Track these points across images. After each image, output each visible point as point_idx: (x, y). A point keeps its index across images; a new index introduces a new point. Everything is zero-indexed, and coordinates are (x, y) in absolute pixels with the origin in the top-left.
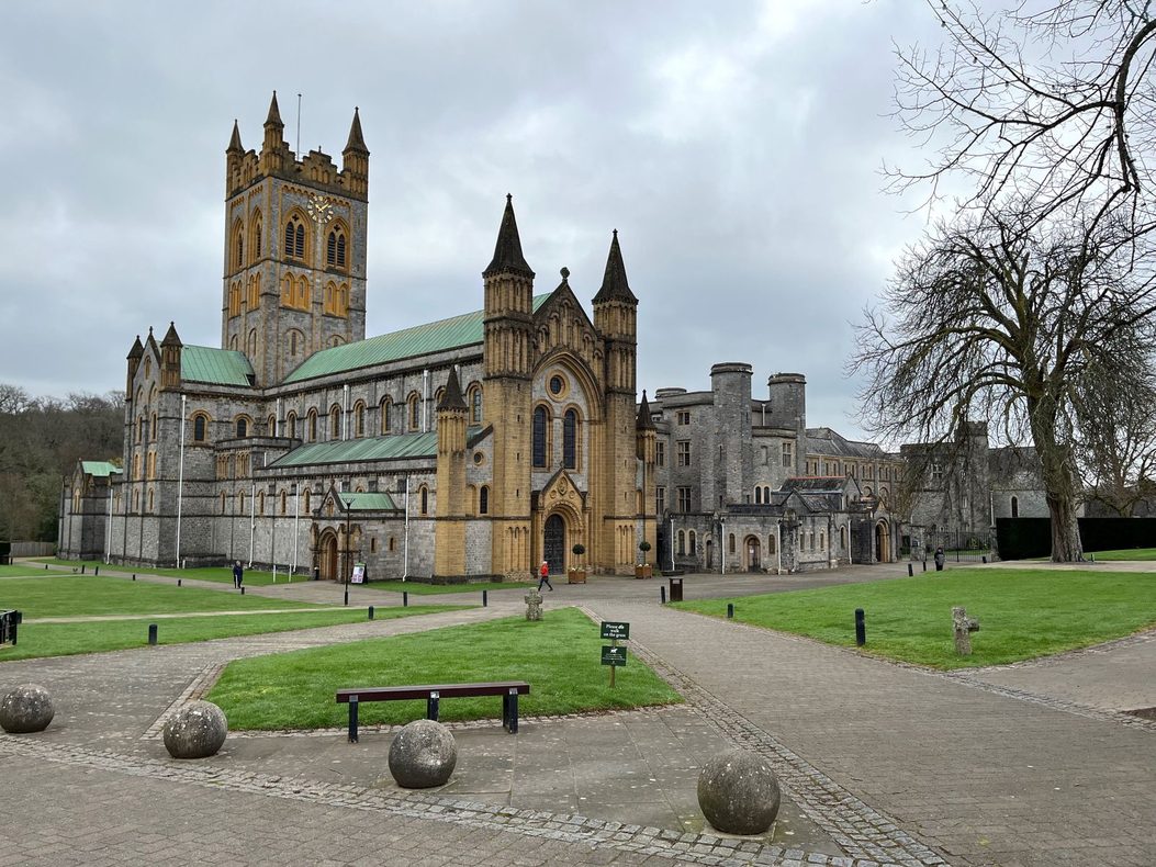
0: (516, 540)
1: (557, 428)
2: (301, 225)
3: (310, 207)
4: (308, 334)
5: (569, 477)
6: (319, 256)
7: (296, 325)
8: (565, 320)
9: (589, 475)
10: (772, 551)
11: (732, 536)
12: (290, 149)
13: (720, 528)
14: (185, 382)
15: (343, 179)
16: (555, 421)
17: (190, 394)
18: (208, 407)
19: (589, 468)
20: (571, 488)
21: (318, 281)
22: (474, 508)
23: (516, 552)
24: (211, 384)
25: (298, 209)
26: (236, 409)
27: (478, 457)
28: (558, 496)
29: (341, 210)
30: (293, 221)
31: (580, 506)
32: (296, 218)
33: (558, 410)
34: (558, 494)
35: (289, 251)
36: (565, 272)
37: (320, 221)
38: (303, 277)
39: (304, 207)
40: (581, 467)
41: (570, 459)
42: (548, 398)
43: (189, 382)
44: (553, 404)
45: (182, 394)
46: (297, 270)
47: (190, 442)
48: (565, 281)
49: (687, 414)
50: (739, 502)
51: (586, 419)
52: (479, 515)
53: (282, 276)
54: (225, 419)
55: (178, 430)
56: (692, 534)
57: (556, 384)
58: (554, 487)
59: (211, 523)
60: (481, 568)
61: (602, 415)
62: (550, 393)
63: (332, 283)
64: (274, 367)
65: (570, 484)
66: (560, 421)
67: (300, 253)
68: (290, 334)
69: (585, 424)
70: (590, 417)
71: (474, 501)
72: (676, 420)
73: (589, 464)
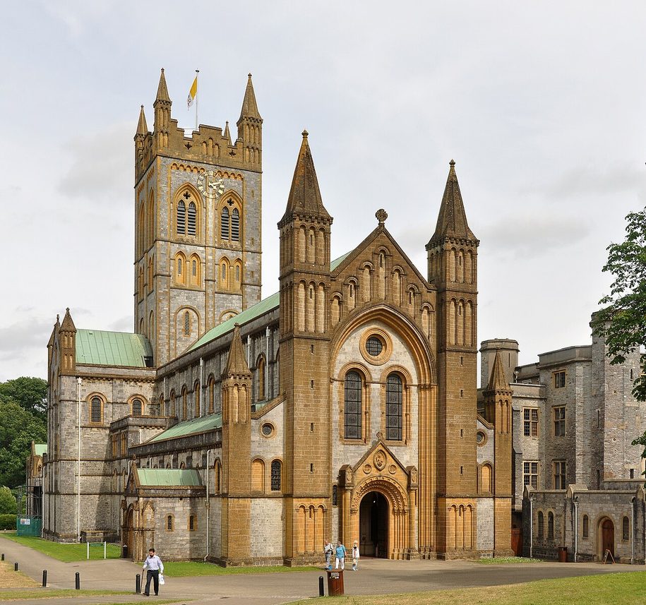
0: (311, 520)
1: (376, 394)
2: (192, 203)
3: (200, 183)
4: (202, 313)
5: (388, 450)
6: (211, 233)
7: (189, 304)
8: (382, 271)
9: (420, 448)
10: (625, 538)
11: (586, 518)
12: (179, 126)
13: (573, 507)
14: (79, 365)
15: (235, 151)
16: (373, 386)
17: (85, 377)
18: (103, 388)
19: (420, 439)
20: (391, 461)
21: (210, 257)
22: (264, 485)
23: (311, 532)
24: (105, 367)
25: (189, 187)
26: (129, 389)
27: (268, 427)
28: (374, 471)
29: (234, 184)
30: (184, 198)
31: (404, 483)
32: (187, 196)
33: (376, 373)
34: (374, 469)
35: (181, 230)
36: (381, 215)
37: (211, 196)
38: (195, 255)
39: (194, 183)
40: (408, 438)
41: (395, 429)
42: (363, 361)
43: (84, 365)
44: (370, 367)
45: (77, 377)
46: (188, 249)
47: (87, 423)
48: (381, 225)
49: (563, 374)
50: (619, 477)
51: (415, 382)
52: (269, 491)
53: (172, 255)
54: (119, 401)
55: (74, 411)
56: (551, 515)
57: (375, 344)
58: (369, 461)
59: (109, 500)
60: (272, 550)
61: (434, 378)
62: (366, 354)
63: (225, 258)
64: (167, 347)
65: (389, 458)
66: (378, 386)
67: (192, 232)
68: (182, 313)
69: (414, 389)
70: (420, 381)
71: (264, 477)
72: (552, 382)
73: (420, 435)
